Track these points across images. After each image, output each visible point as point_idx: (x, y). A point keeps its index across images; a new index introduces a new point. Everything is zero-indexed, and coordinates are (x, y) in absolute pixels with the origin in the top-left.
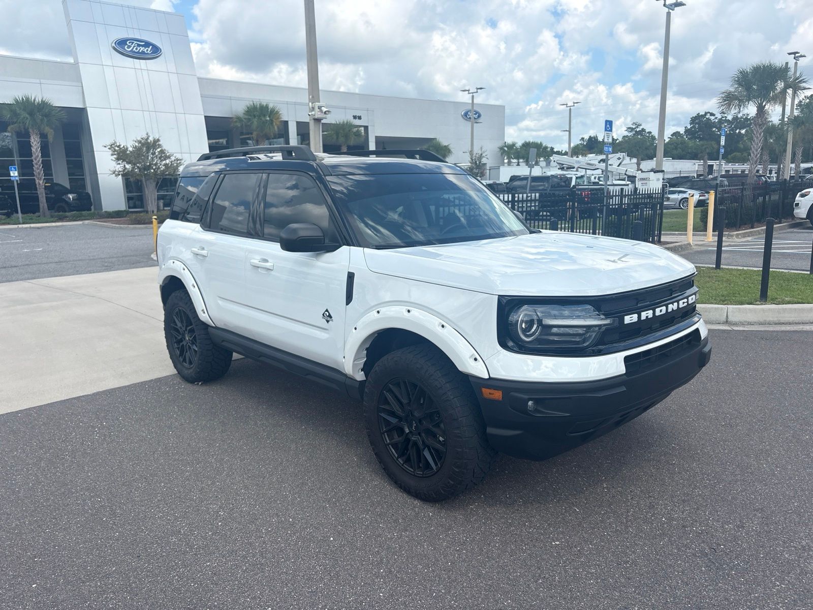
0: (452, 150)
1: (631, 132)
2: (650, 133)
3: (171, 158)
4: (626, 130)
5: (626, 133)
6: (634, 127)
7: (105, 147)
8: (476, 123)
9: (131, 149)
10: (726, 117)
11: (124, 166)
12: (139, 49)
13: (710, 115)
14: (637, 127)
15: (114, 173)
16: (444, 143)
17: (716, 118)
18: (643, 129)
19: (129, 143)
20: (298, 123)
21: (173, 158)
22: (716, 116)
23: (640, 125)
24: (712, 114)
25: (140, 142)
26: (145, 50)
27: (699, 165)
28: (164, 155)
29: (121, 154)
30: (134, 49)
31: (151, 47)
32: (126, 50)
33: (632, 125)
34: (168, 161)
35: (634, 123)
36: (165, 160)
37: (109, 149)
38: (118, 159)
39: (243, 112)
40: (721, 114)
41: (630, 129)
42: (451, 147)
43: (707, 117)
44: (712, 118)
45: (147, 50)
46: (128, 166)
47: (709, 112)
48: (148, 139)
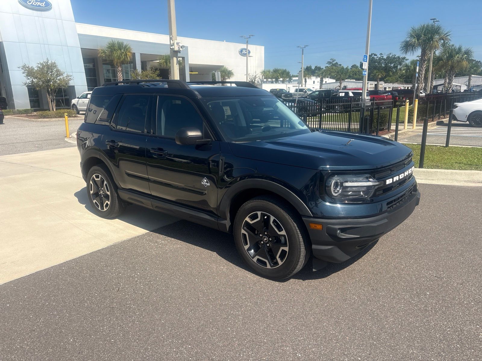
0: (234, 73)
1: (330, 64)
2: (340, 65)
3: (63, 75)
4: (327, 63)
5: (328, 65)
6: (331, 61)
7: (19, 68)
8: (249, 56)
9: (36, 69)
10: (383, 57)
11: (32, 80)
12: (36, 3)
13: (374, 56)
14: (333, 61)
15: (25, 84)
16: (230, 69)
17: (377, 57)
18: (336, 63)
19: (34, 65)
20: (141, 54)
21: (65, 75)
22: (378, 56)
23: (335, 60)
24: (375, 55)
25: (42, 64)
26: (41, 4)
27: (370, 84)
28: (59, 73)
29: (30, 73)
30: (34, 4)
31: (44, 2)
32: (27, 4)
33: (331, 60)
34: (61, 77)
35: (331, 59)
36: (59, 76)
37: (22, 69)
38: (27, 76)
39: (107, 46)
40: (380, 54)
41: (329, 63)
42: (233, 71)
43: (373, 56)
44: (375, 57)
45: (42, 5)
46: (35, 80)
47: (374, 54)
48: (48, 62)
